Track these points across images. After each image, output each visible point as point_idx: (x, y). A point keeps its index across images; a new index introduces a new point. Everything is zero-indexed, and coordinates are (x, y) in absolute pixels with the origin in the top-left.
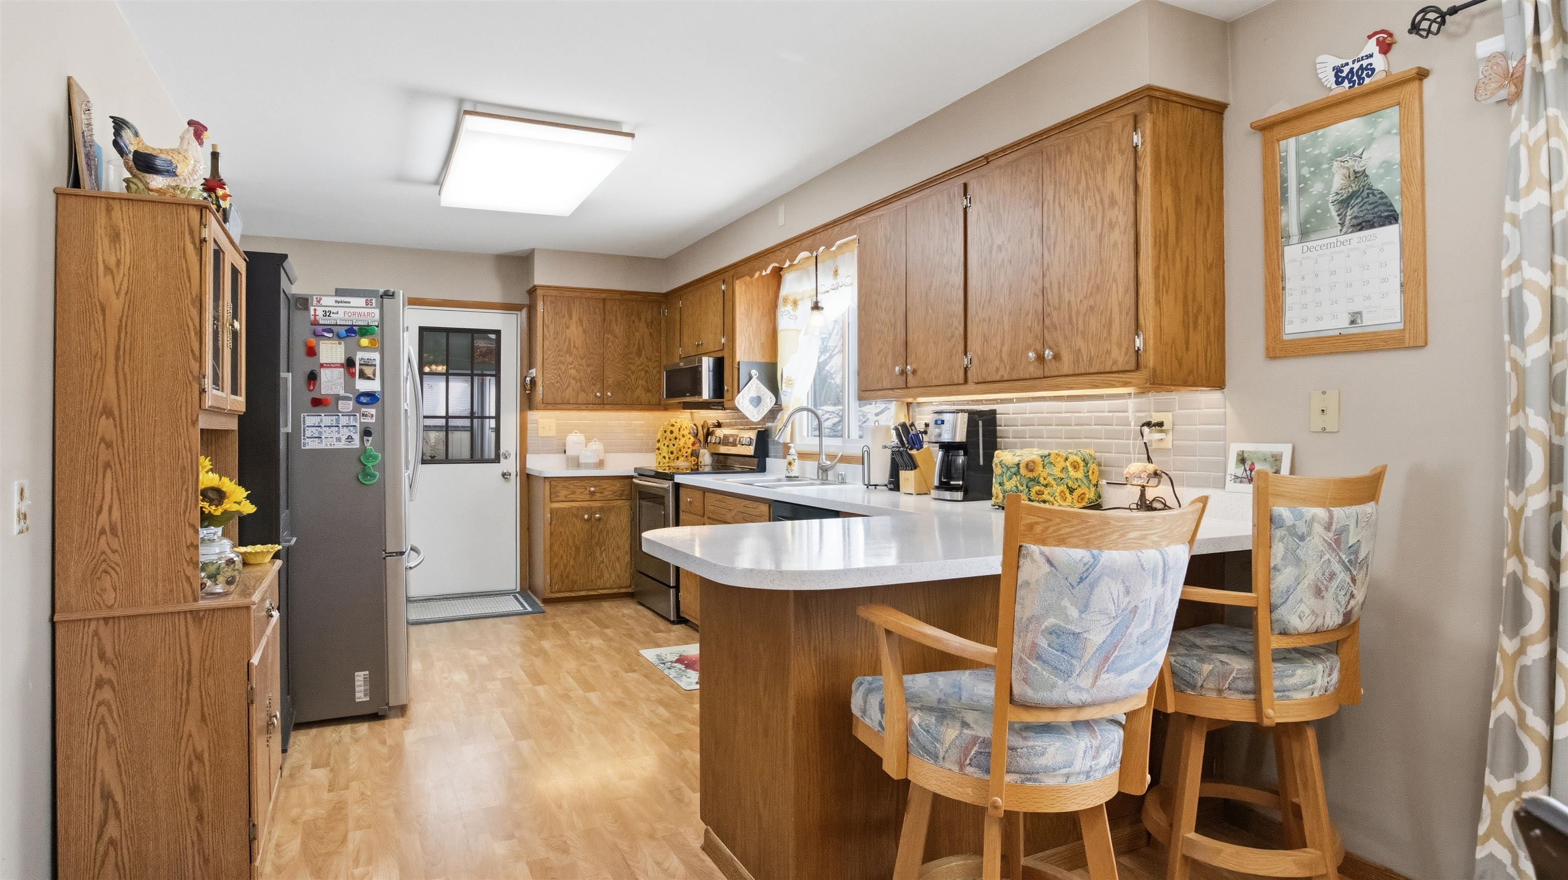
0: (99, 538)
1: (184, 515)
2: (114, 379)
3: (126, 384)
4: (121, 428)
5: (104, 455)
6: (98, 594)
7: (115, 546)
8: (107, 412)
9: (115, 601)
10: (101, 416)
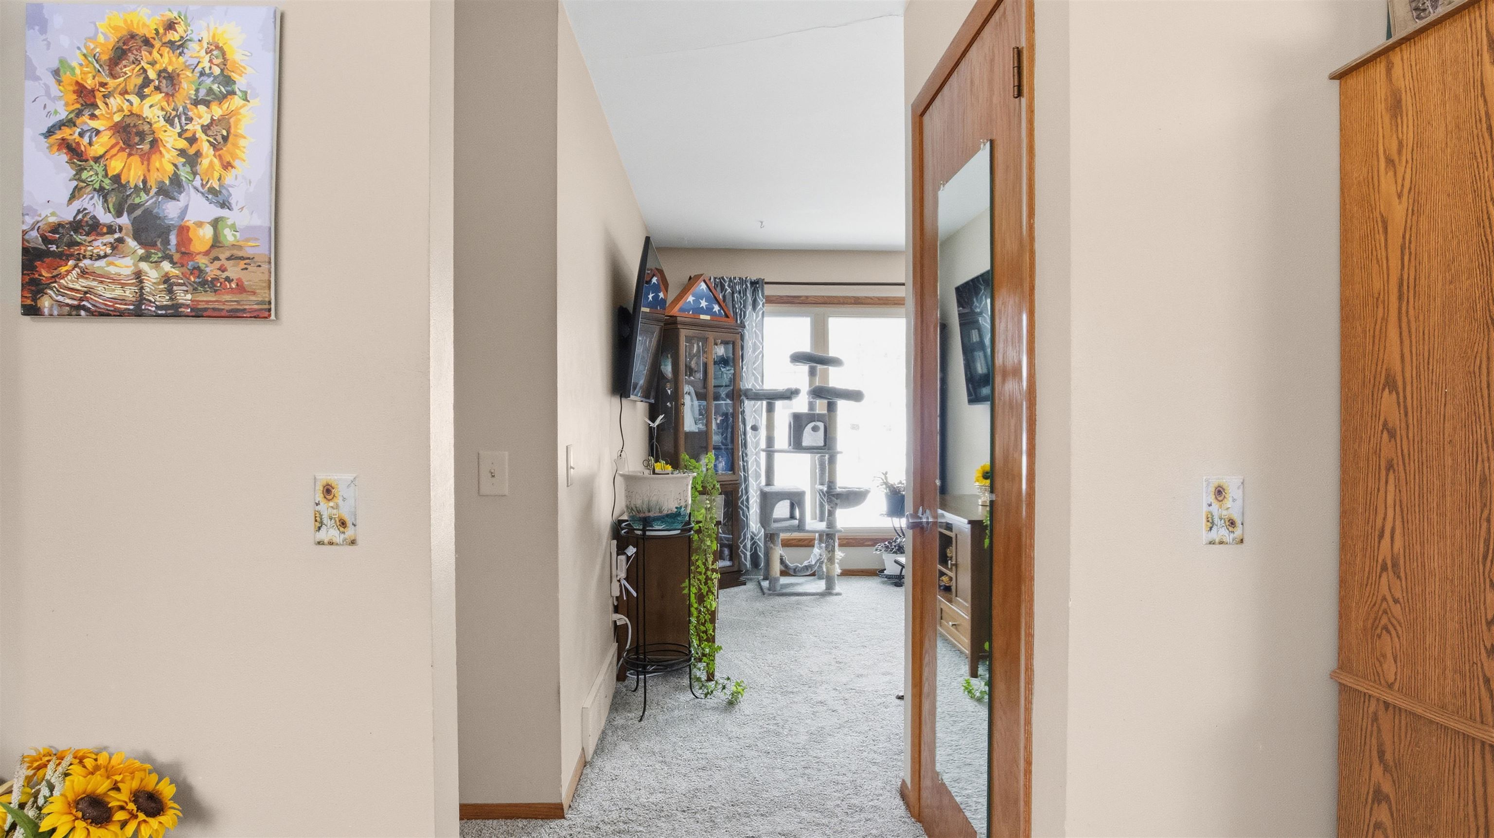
0: (1380, 577)
1: (1484, 565)
2: (1397, 331)
3: (1410, 337)
4: (1406, 407)
5: (1388, 450)
6: (1378, 659)
7: (1398, 595)
8: (1390, 384)
9: (1396, 679)
10: (1383, 389)
